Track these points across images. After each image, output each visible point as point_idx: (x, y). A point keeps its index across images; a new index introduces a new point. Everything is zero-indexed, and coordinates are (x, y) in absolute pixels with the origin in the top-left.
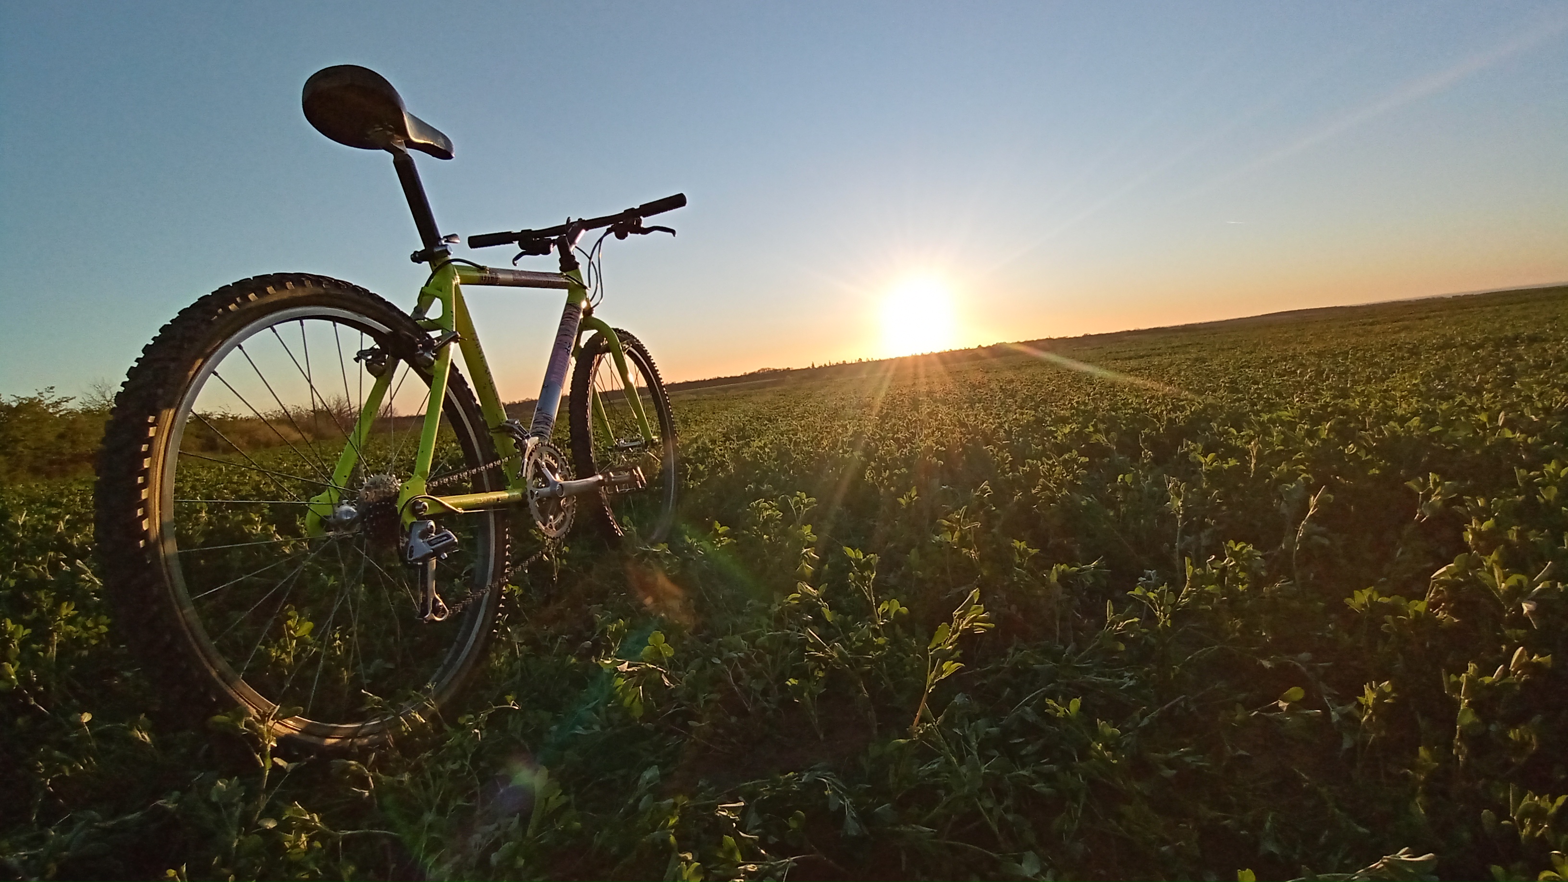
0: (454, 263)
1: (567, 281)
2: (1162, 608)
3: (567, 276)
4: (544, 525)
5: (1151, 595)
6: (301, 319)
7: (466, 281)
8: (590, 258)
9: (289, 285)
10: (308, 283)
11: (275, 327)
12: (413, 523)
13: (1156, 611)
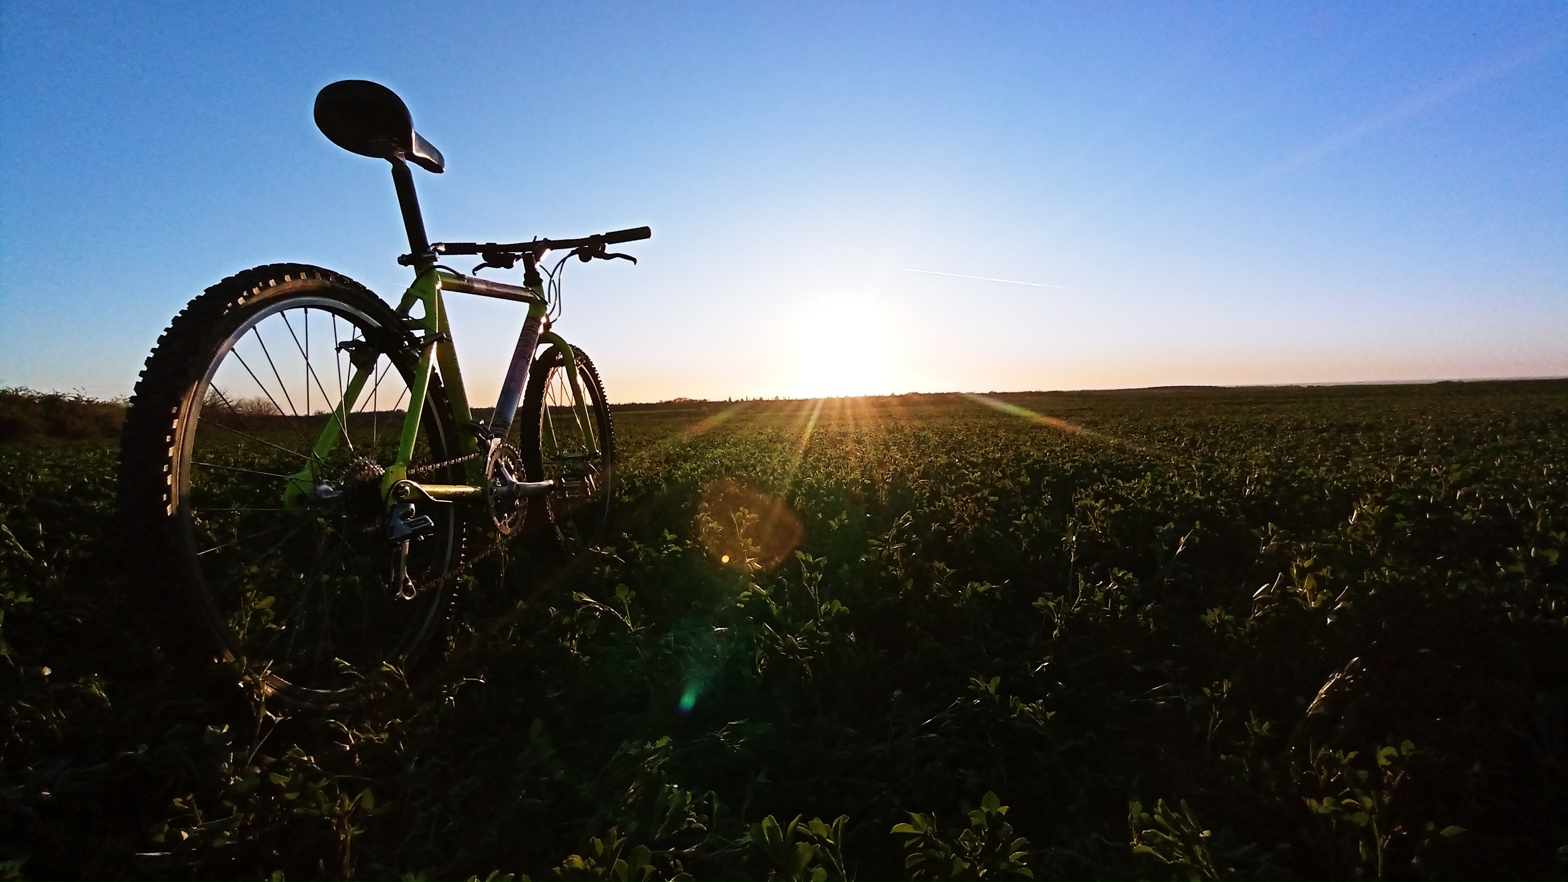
0: (438, 269)
1: (532, 296)
2: (1059, 616)
3: (532, 291)
4: (500, 522)
5: (1051, 604)
6: (306, 307)
7: (446, 287)
8: (551, 277)
9: (303, 276)
10: (318, 275)
11: (284, 311)
12: (394, 505)
13: (1055, 618)
